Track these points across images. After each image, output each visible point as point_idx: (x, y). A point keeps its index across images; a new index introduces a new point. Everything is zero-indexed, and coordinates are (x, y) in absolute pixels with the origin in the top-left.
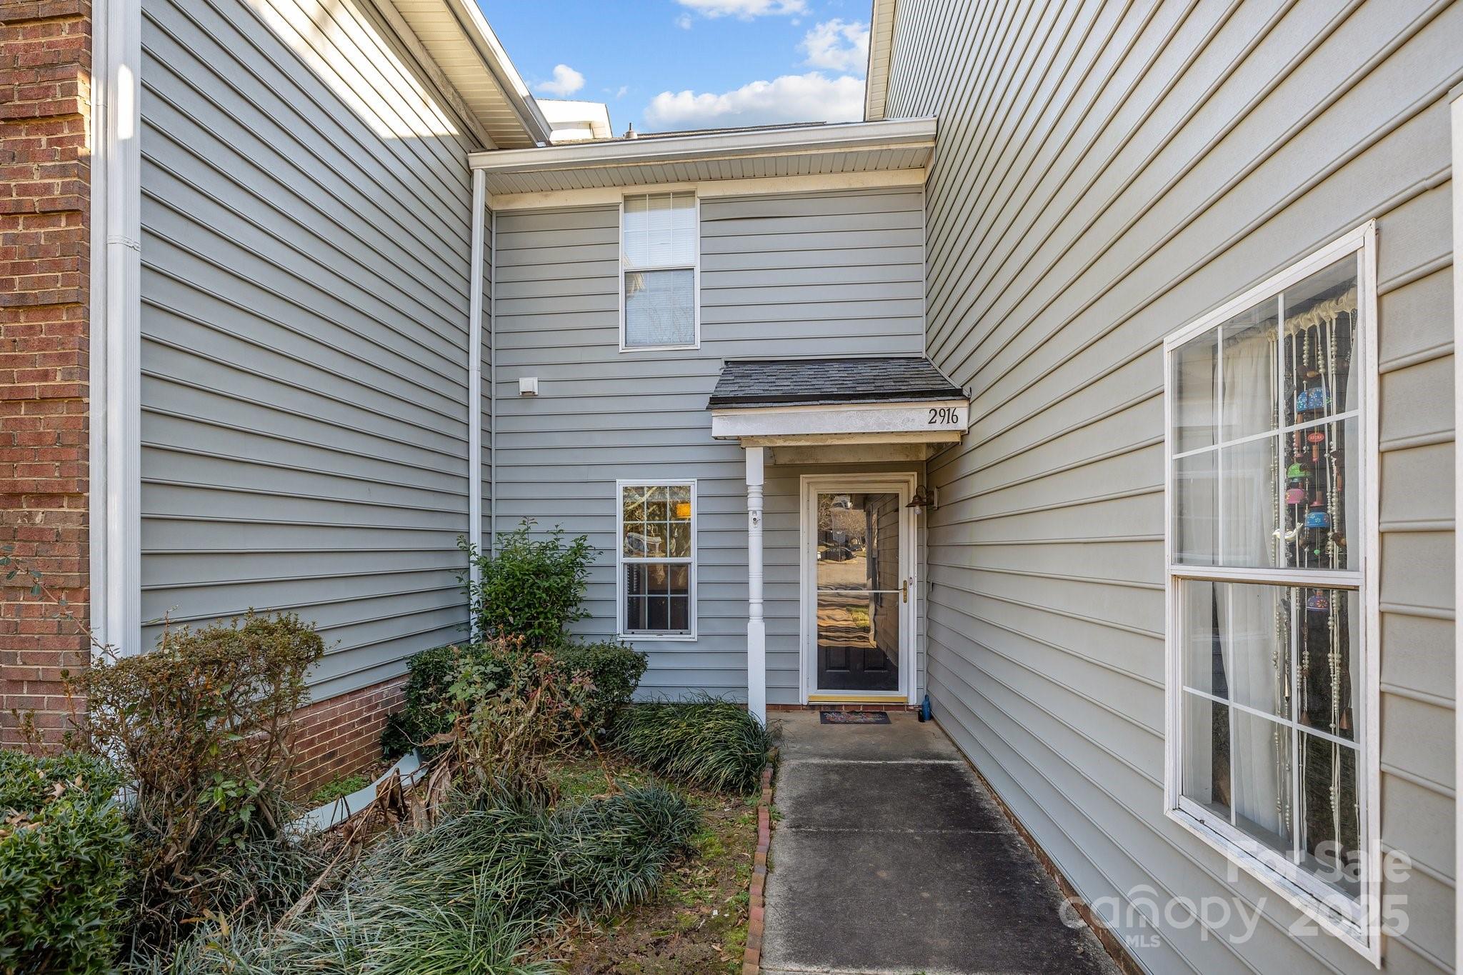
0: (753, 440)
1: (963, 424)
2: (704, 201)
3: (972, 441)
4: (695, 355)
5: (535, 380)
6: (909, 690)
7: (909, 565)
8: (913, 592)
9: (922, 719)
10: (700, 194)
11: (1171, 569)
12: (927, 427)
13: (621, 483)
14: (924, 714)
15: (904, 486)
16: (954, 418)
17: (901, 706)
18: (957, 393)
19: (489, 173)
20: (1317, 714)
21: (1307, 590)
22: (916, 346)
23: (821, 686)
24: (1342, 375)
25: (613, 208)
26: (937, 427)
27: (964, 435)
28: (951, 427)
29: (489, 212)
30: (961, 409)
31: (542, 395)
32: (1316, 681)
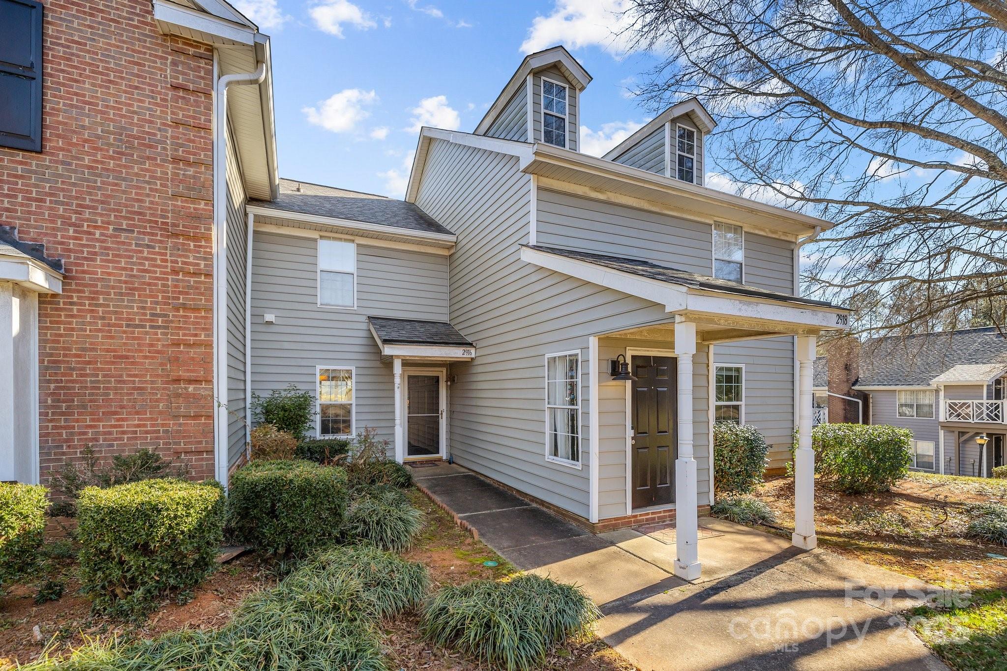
0: (398, 357)
1: (473, 356)
2: (358, 245)
3: (476, 362)
4: (354, 312)
5: (273, 316)
6: (443, 453)
7: (443, 405)
8: (444, 414)
9: (450, 463)
10: (357, 241)
11: (547, 406)
12: (462, 356)
13: (319, 367)
14: (450, 462)
15: (441, 373)
16: (470, 353)
17: (440, 460)
18: (471, 344)
19: (255, 216)
20: (573, 432)
21: (571, 410)
22: (445, 319)
23: (409, 454)
24: (577, 370)
25: (315, 240)
26: (465, 356)
27: (472, 359)
28: (469, 356)
29: (255, 232)
30: (473, 351)
31: (277, 323)
32: (573, 426)
